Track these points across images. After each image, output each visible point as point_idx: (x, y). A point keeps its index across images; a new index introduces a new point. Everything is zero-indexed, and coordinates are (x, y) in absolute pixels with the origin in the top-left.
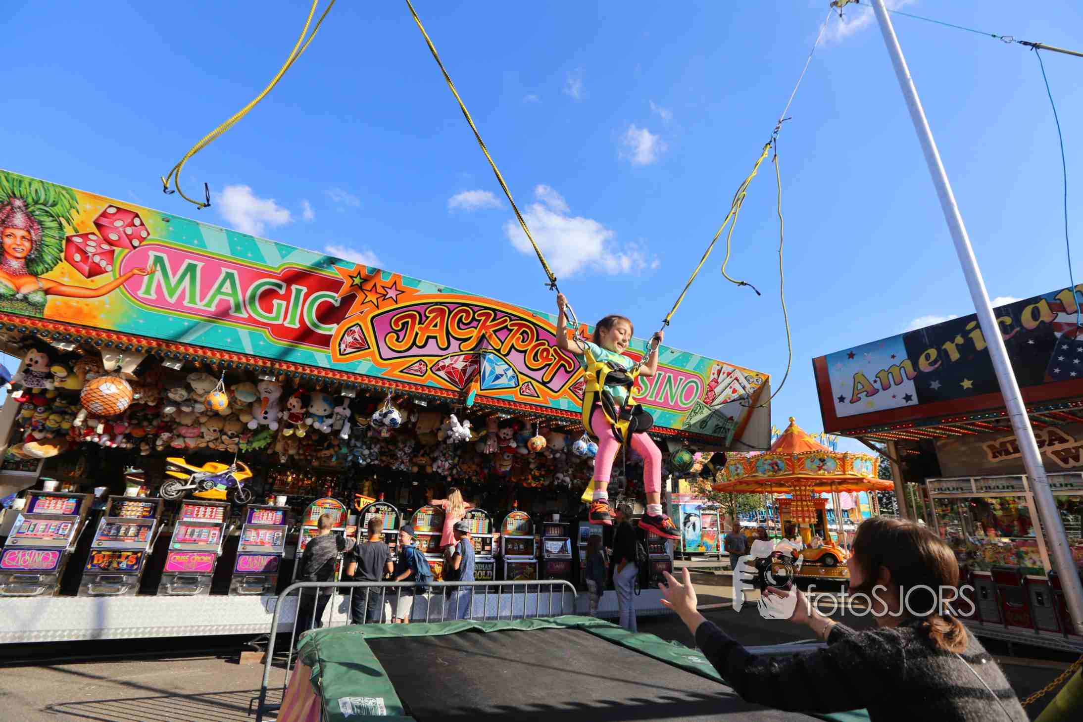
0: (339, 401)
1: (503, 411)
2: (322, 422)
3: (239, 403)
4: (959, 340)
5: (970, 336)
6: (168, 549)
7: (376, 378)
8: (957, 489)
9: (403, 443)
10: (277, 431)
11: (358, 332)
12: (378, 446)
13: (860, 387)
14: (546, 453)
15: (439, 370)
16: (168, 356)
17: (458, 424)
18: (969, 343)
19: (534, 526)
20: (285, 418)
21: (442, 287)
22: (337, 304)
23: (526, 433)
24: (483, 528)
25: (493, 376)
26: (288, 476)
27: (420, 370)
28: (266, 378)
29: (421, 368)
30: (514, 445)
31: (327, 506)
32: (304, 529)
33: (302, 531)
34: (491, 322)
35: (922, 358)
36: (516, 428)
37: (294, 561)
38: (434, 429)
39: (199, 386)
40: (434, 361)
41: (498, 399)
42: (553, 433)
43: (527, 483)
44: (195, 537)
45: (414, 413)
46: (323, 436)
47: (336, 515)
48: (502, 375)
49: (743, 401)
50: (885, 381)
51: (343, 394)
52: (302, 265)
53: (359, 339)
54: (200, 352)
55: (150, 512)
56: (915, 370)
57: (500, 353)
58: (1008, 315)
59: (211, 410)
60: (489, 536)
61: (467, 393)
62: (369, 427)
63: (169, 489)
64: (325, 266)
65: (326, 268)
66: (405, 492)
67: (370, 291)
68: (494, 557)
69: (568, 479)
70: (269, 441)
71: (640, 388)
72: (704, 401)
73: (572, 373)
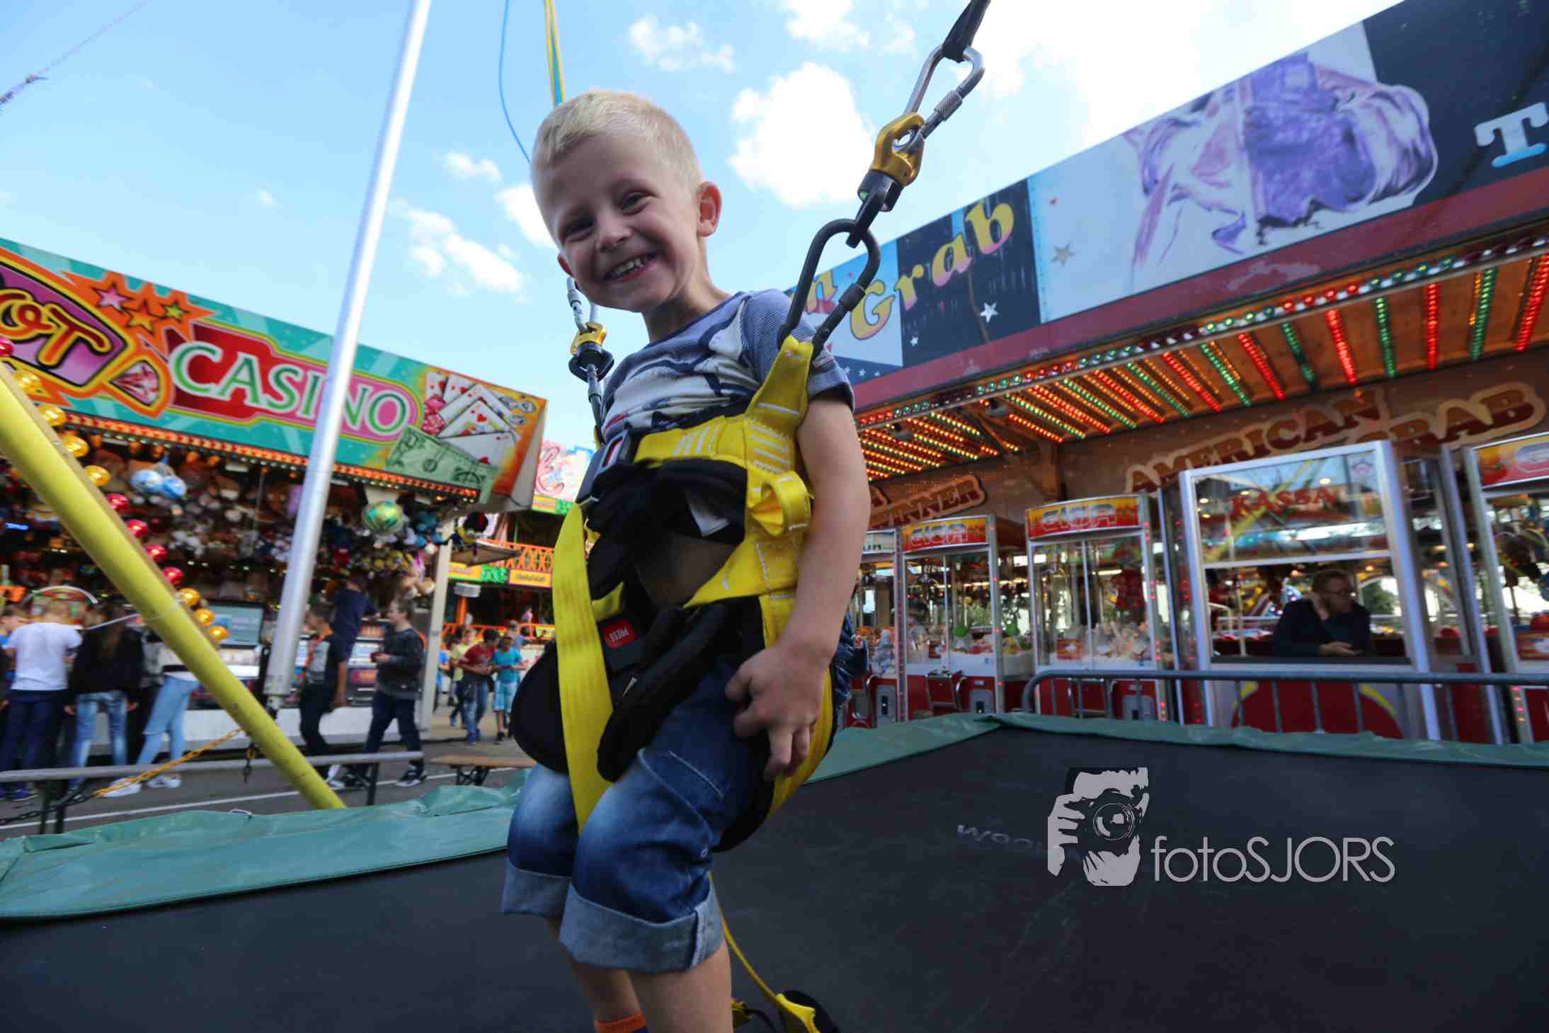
49: (502, 436)
71: (278, 397)
72: (423, 430)
73: (110, 356)
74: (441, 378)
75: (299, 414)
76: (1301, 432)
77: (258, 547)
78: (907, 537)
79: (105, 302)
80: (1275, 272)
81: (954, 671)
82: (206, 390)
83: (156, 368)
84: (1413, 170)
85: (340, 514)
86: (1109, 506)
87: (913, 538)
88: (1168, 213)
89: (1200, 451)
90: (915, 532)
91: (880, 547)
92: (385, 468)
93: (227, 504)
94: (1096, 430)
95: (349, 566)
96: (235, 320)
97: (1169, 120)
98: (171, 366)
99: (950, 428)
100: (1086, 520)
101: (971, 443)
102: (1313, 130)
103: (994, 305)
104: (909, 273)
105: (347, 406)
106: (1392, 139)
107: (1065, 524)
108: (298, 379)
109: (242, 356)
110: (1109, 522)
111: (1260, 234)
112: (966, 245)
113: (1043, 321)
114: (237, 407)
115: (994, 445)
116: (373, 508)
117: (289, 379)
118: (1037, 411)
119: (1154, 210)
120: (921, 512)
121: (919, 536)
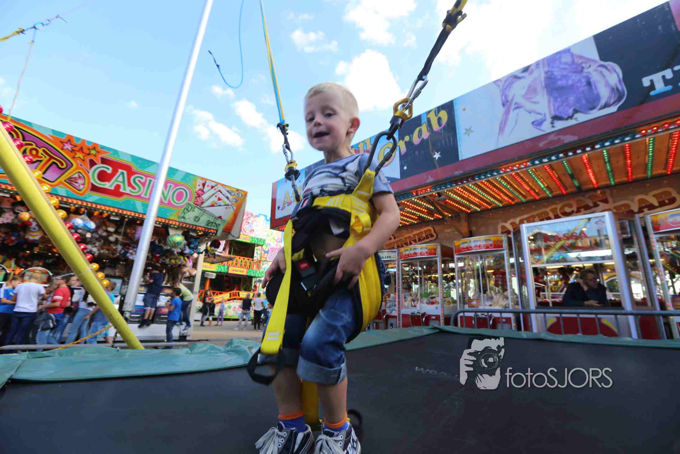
13: (286, 200)
49: (228, 207)
71: (134, 188)
72: (194, 203)
73: (65, 170)
74: (203, 182)
75: (143, 196)
76: (574, 209)
77: (121, 253)
78: (402, 253)
79: (65, 148)
80: (559, 139)
81: (423, 312)
82: (104, 185)
83: (85, 175)
84: (616, 97)
85: (157, 239)
86: (490, 240)
87: (404, 253)
88: (513, 115)
89: (530, 217)
90: (405, 251)
91: (390, 257)
92: (177, 220)
93: (110, 234)
94: (485, 207)
95: (160, 262)
96: (119, 156)
97: (513, 76)
98: (90, 175)
99: (420, 205)
100: (480, 246)
101: (430, 212)
102: (573, 80)
103: (439, 153)
104: (403, 139)
105: (163, 193)
106: (607, 84)
107: (471, 247)
108: (143, 181)
109: (120, 171)
110: (490, 247)
111: (552, 123)
112: (427, 128)
113: (460, 159)
114: (116, 192)
115: (440, 213)
116: (172, 236)
117: (139, 181)
118: (458, 198)
119: (507, 113)
120: (409, 243)
121: (407, 253)
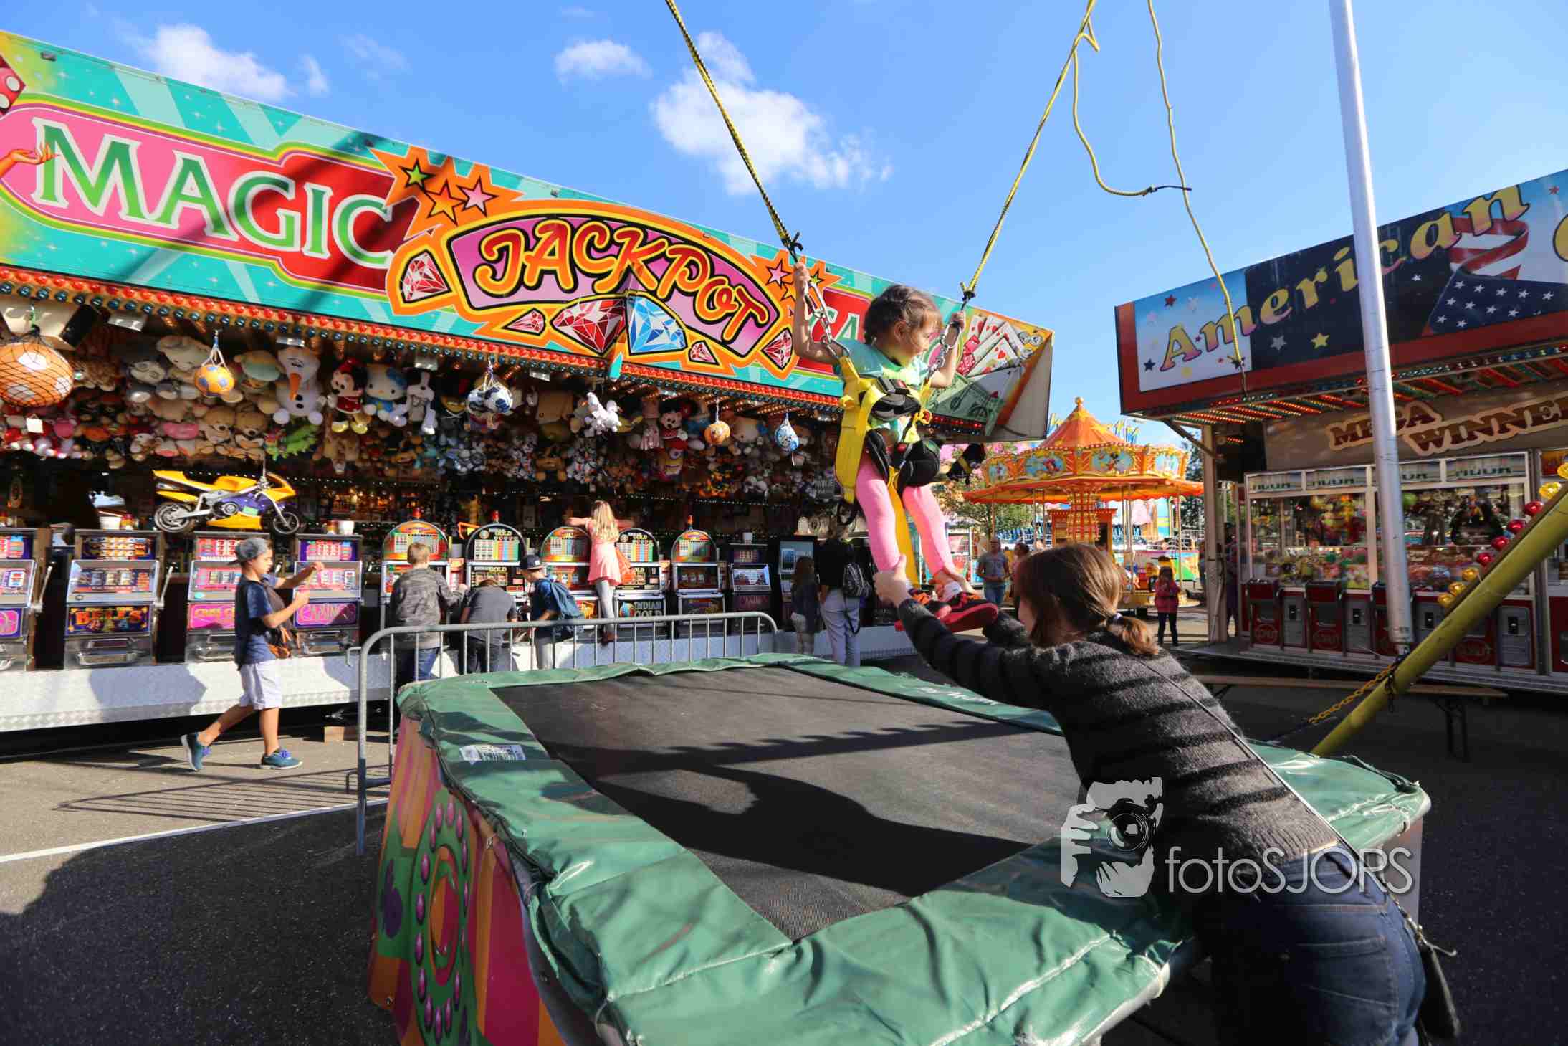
0: (413, 377)
1: (664, 387)
2: (391, 410)
3: (251, 383)
4: (1322, 276)
5: (1338, 269)
6: (187, 600)
7: (466, 338)
8: (1283, 485)
9: (519, 439)
10: (322, 427)
11: (429, 264)
12: (482, 444)
13: (1176, 347)
14: (732, 448)
15: (563, 324)
16: (115, 308)
17: (600, 407)
18: (1335, 279)
19: (718, 550)
20: (332, 405)
21: (557, 187)
22: (387, 218)
23: (701, 418)
24: (646, 555)
25: (649, 333)
26: (352, 495)
27: (534, 325)
28: (290, 341)
29: (535, 322)
30: (684, 436)
31: (417, 532)
32: (388, 566)
33: (384, 569)
34: (640, 246)
35: (1268, 301)
36: (686, 411)
37: (379, 608)
38: (565, 418)
39: (182, 357)
40: (554, 310)
41: (657, 368)
42: (741, 419)
43: (705, 492)
44: (224, 582)
45: (531, 392)
46: (395, 434)
47: (432, 544)
48: (661, 332)
49: (1012, 370)
50: (1211, 338)
51: (418, 365)
52: (316, 148)
53: (430, 274)
54: (169, 301)
55: (147, 551)
56: (1254, 323)
57: (657, 297)
58: (1393, 237)
59: (209, 393)
60: (656, 564)
61: (610, 359)
62: (465, 417)
63: (168, 516)
64: (357, 149)
65: (358, 153)
66: (529, 511)
67: (439, 194)
68: (664, 593)
69: (763, 485)
70: (312, 441)
96: (851, 283)
